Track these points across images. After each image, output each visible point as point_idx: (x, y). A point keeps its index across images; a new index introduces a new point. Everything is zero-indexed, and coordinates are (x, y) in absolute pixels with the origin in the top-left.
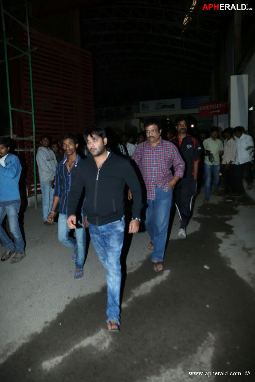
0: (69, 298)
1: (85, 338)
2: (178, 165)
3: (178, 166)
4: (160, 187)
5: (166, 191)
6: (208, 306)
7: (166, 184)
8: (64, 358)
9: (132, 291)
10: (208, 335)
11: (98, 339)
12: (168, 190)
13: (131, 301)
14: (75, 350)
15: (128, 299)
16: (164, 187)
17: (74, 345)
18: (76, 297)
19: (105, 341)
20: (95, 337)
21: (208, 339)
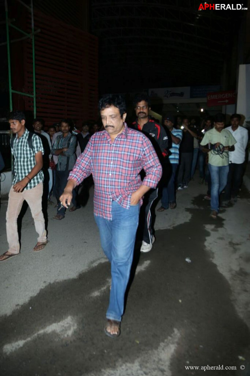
0: (45, 282)
1: (51, 324)
2: (150, 168)
3: (150, 170)
4: (118, 201)
5: (126, 207)
6: (180, 301)
7: (128, 197)
8: (26, 342)
9: (108, 279)
10: (174, 331)
11: (63, 326)
12: (131, 206)
13: (105, 290)
14: (38, 335)
15: (103, 287)
16: (125, 201)
17: (38, 330)
18: (52, 282)
19: (70, 329)
20: (61, 324)
21: (172, 335)
